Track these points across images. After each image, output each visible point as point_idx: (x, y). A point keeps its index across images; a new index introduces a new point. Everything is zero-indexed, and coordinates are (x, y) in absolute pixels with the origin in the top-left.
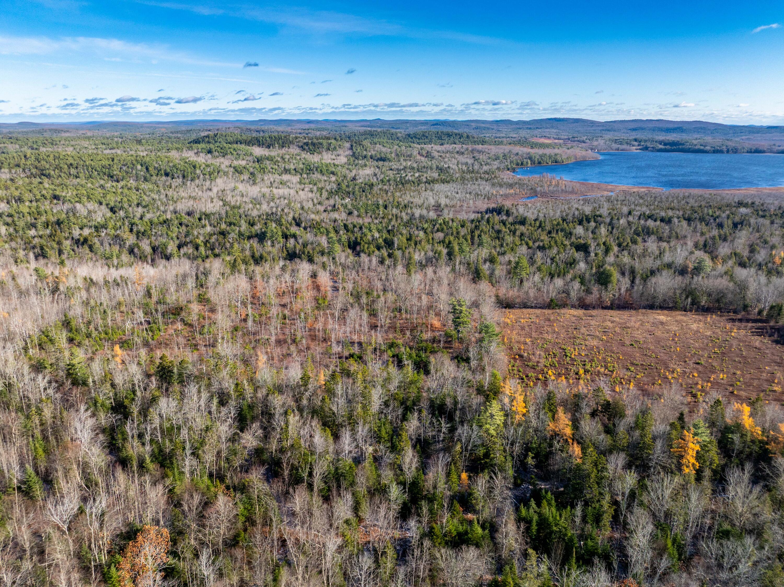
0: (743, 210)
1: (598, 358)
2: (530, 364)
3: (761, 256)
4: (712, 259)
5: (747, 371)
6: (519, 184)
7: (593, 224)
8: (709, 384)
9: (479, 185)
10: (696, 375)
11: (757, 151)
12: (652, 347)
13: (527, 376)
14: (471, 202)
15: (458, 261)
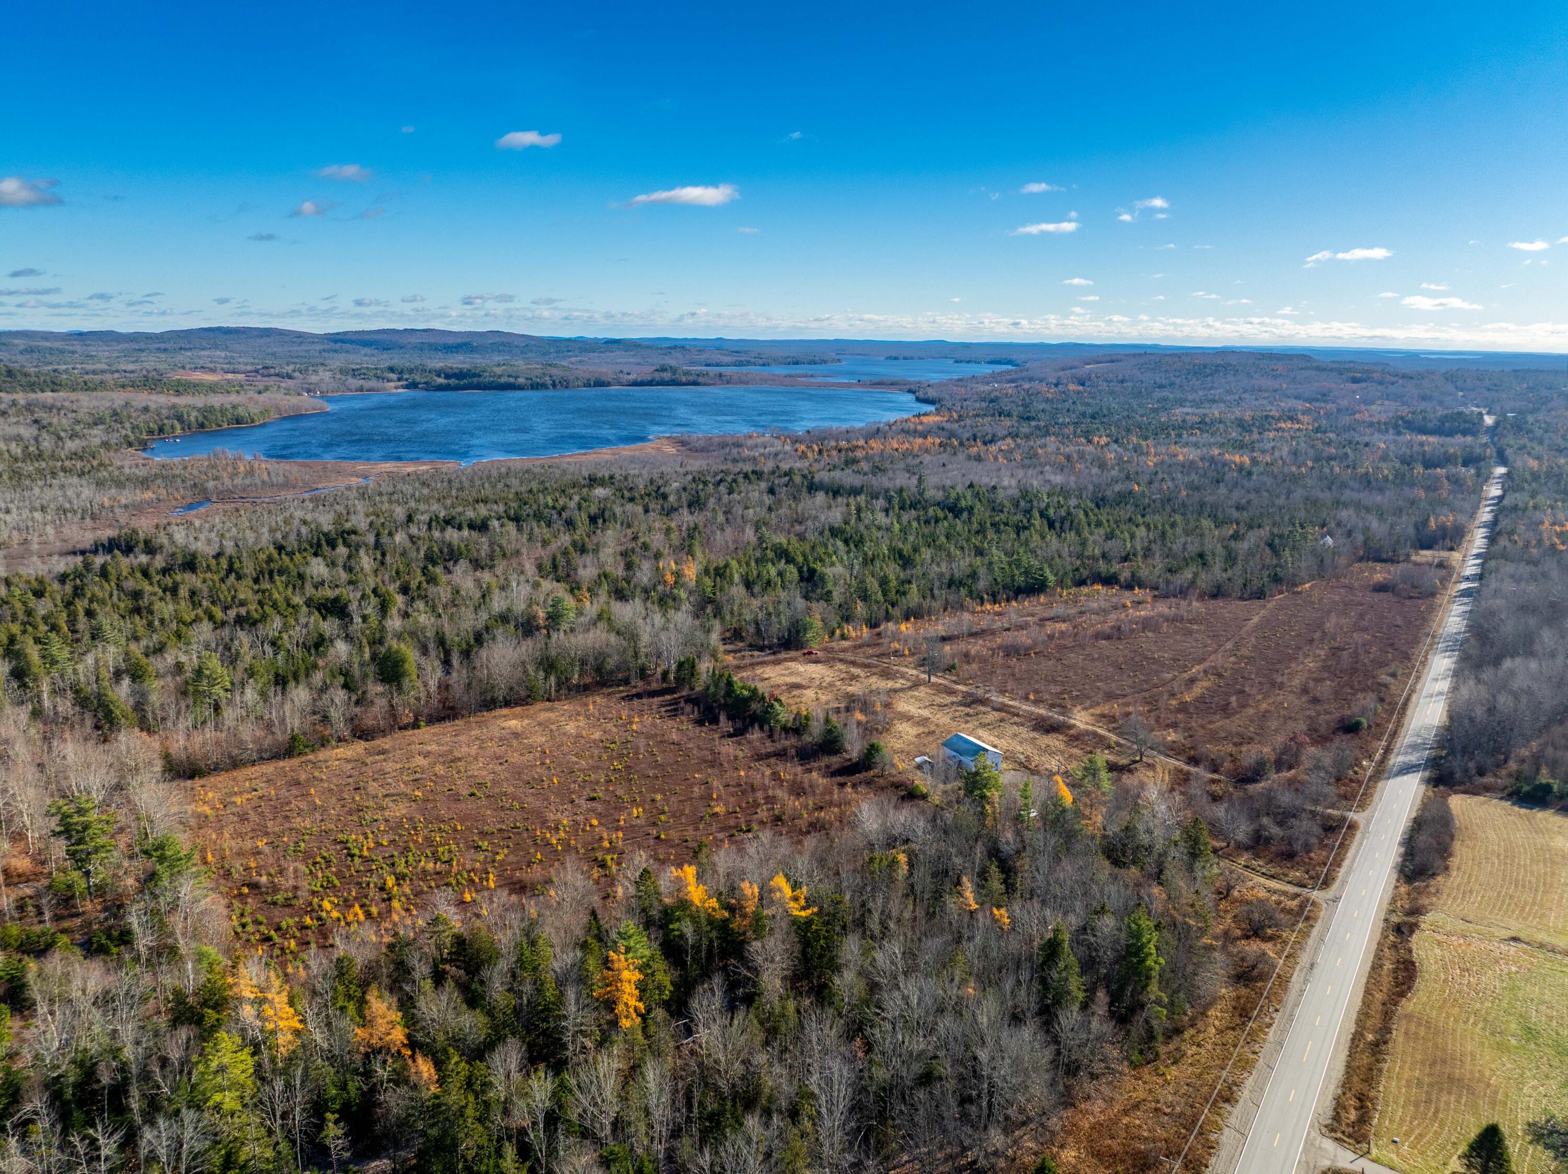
0: (600, 492)
1: (415, 842)
2: (280, 897)
3: (644, 574)
4: (572, 591)
5: (670, 790)
6: (164, 478)
7: (342, 550)
8: (620, 834)
9: (62, 487)
10: (595, 822)
11: (599, 384)
12: (511, 790)
13: (278, 929)
14: (50, 530)
15: (45, 688)
